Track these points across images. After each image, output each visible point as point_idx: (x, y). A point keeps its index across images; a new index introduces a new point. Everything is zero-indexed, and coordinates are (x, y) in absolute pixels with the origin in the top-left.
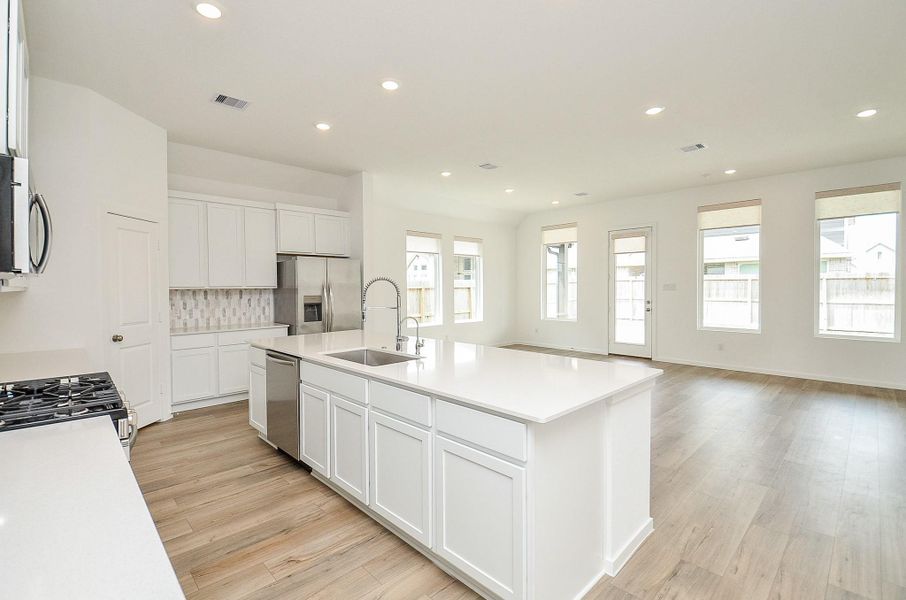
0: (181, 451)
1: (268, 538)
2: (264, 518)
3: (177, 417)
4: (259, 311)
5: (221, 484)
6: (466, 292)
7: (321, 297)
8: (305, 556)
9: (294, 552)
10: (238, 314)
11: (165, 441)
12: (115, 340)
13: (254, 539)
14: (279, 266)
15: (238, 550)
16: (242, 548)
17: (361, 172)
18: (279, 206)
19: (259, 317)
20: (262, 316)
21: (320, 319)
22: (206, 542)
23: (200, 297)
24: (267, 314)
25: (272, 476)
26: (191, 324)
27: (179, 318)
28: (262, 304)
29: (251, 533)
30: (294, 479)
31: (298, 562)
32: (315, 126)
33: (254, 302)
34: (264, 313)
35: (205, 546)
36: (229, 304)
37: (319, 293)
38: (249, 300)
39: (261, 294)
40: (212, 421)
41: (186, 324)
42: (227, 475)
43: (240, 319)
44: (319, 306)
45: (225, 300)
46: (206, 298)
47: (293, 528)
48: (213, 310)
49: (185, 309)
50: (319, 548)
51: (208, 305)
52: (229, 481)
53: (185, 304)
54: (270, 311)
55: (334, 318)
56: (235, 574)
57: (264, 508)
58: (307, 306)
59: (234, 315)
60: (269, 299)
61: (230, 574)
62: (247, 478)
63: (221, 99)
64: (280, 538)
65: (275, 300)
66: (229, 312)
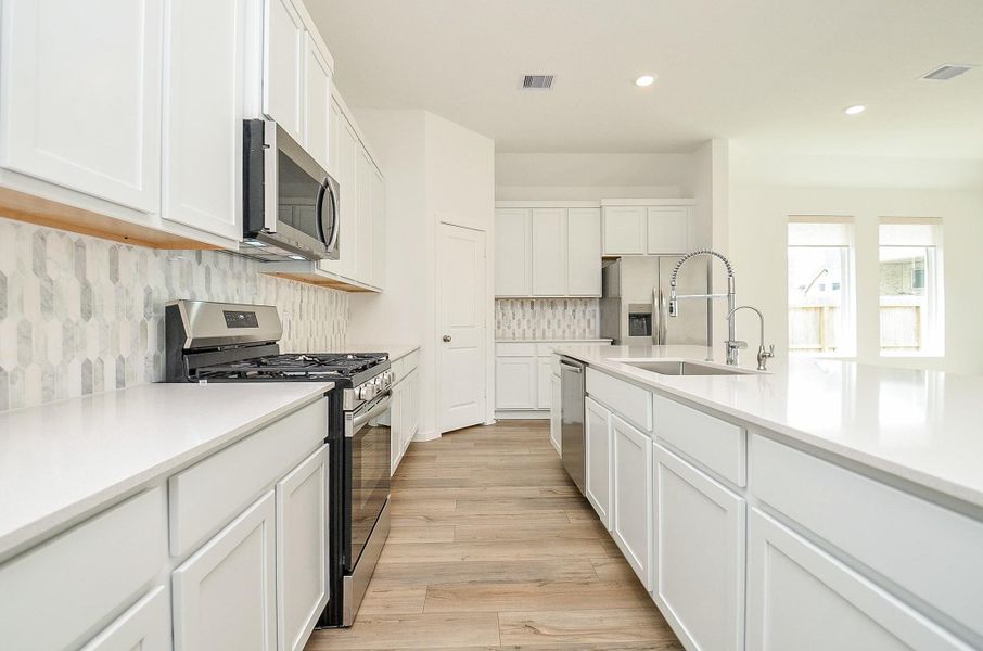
0: (485, 455)
1: (517, 582)
2: (524, 554)
3: (499, 423)
4: (584, 324)
5: (502, 499)
6: (911, 314)
7: (651, 306)
8: (551, 628)
9: (537, 617)
10: (562, 326)
11: (479, 444)
12: (445, 340)
13: (503, 577)
14: (604, 272)
15: (482, 582)
16: (487, 582)
17: (709, 141)
18: (604, 202)
19: (584, 330)
20: (587, 330)
21: (649, 334)
22: (458, 559)
23: (528, 306)
24: (592, 327)
25: (555, 507)
26: (519, 333)
27: (509, 327)
28: (587, 317)
29: (502, 567)
30: (576, 519)
31: (537, 632)
32: (634, 82)
33: (579, 314)
34: (589, 327)
35: (455, 564)
36: (554, 315)
37: (647, 301)
38: (574, 311)
39: (586, 305)
40: (525, 433)
41: (514, 334)
42: (513, 491)
43: (564, 332)
44: (648, 317)
45: (550, 311)
46: (532, 308)
47: (552, 581)
48: (539, 321)
49: (514, 319)
50: (570, 626)
51: (534, 316)
52: (511, 498)
53: (514, 314)
54: (596, 324)
55: (668, 334)
56: (463, 612)
57: (531, 543)
58: (632, 317)
59: (559, 327)
60: (595, 311)
61: (460, 609)
62: (531, 501)
63: (528, 81)
64: (531, 588)
65: (602, 312)
66: (554, 325)
